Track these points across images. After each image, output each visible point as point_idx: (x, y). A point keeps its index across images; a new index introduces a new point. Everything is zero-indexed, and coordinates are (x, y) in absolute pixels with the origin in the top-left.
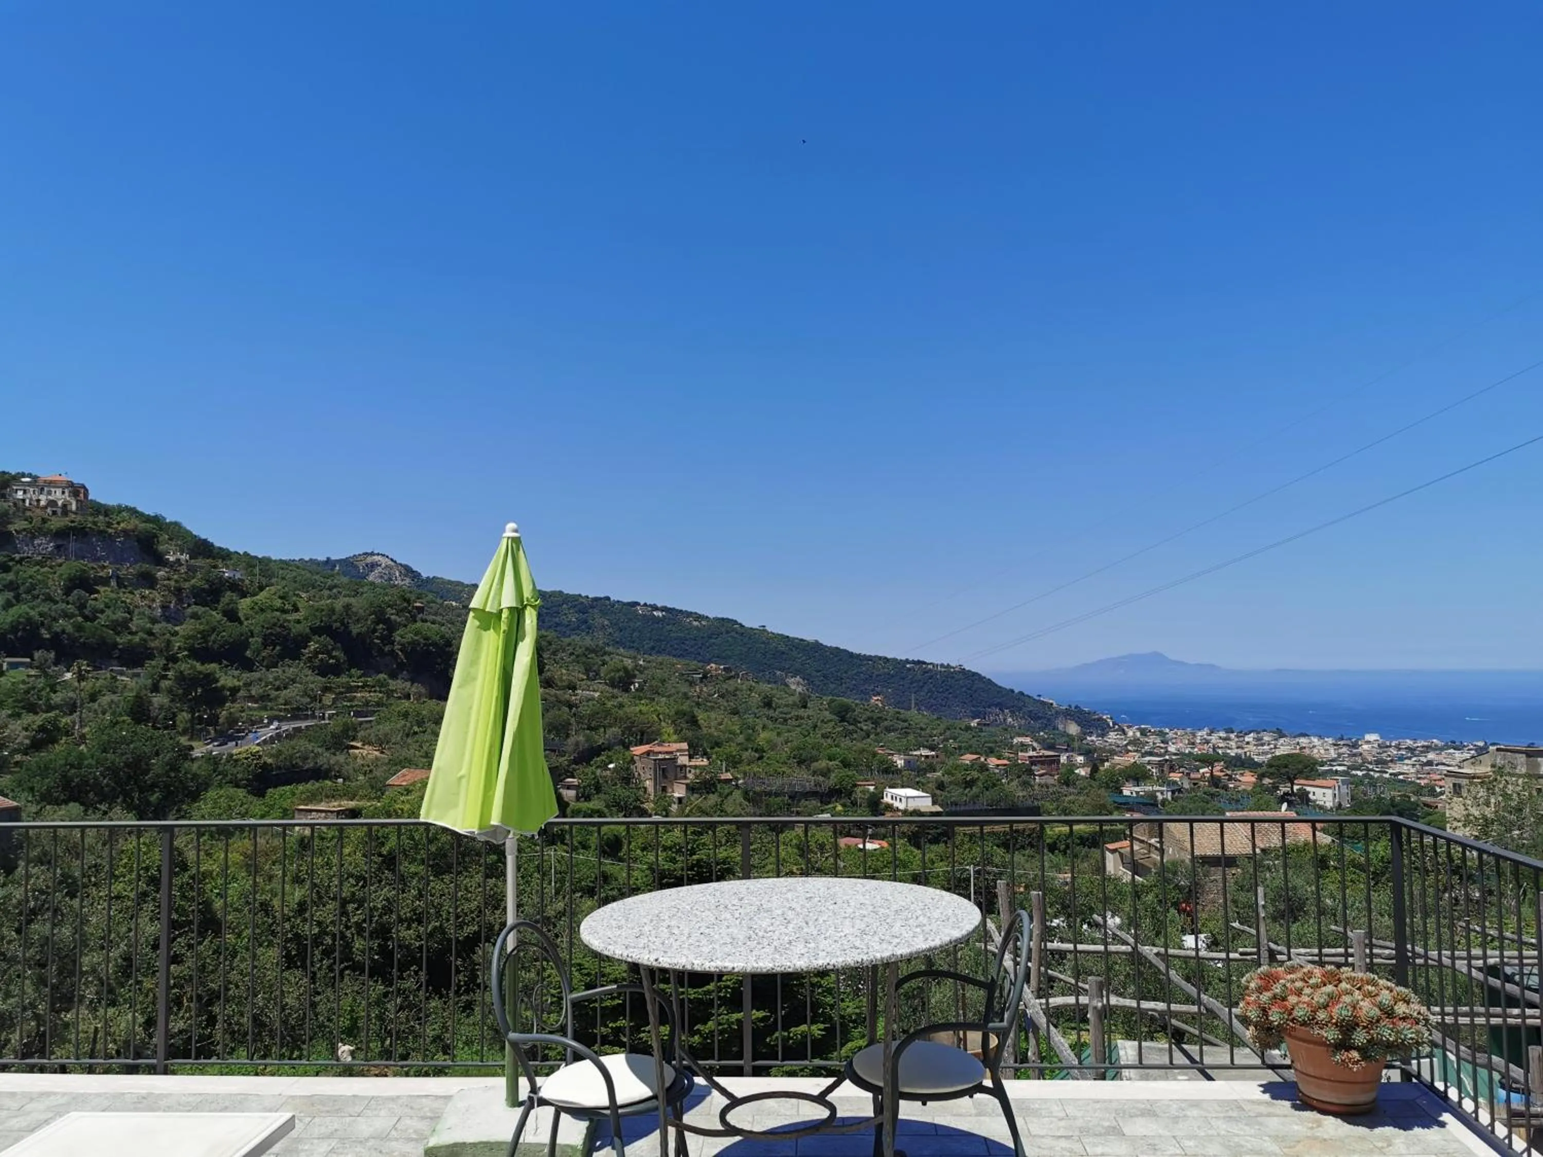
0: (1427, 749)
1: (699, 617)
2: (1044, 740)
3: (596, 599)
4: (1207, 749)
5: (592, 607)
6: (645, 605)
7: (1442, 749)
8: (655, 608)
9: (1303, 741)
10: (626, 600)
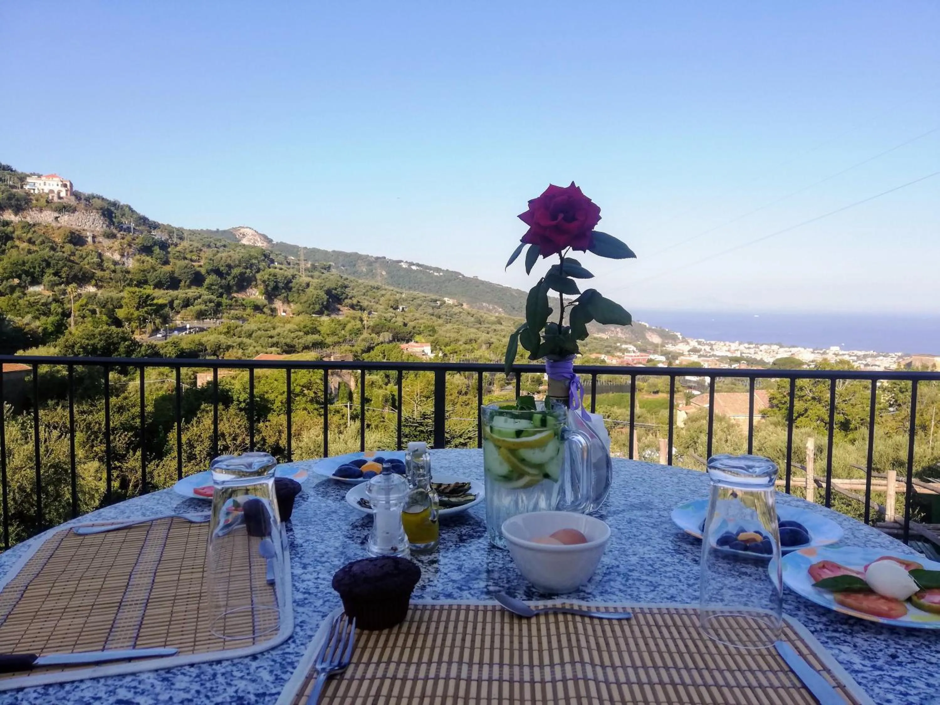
0: (865, 356)
1: (438, 270)
2: (640, 346)
3: (377, 258)
4: (738, 354)
5: (375, 262)
6: (406, 262)
7: (875, 357)
8: (412, 264)
9: (794, 350)
10: (394, 259)
